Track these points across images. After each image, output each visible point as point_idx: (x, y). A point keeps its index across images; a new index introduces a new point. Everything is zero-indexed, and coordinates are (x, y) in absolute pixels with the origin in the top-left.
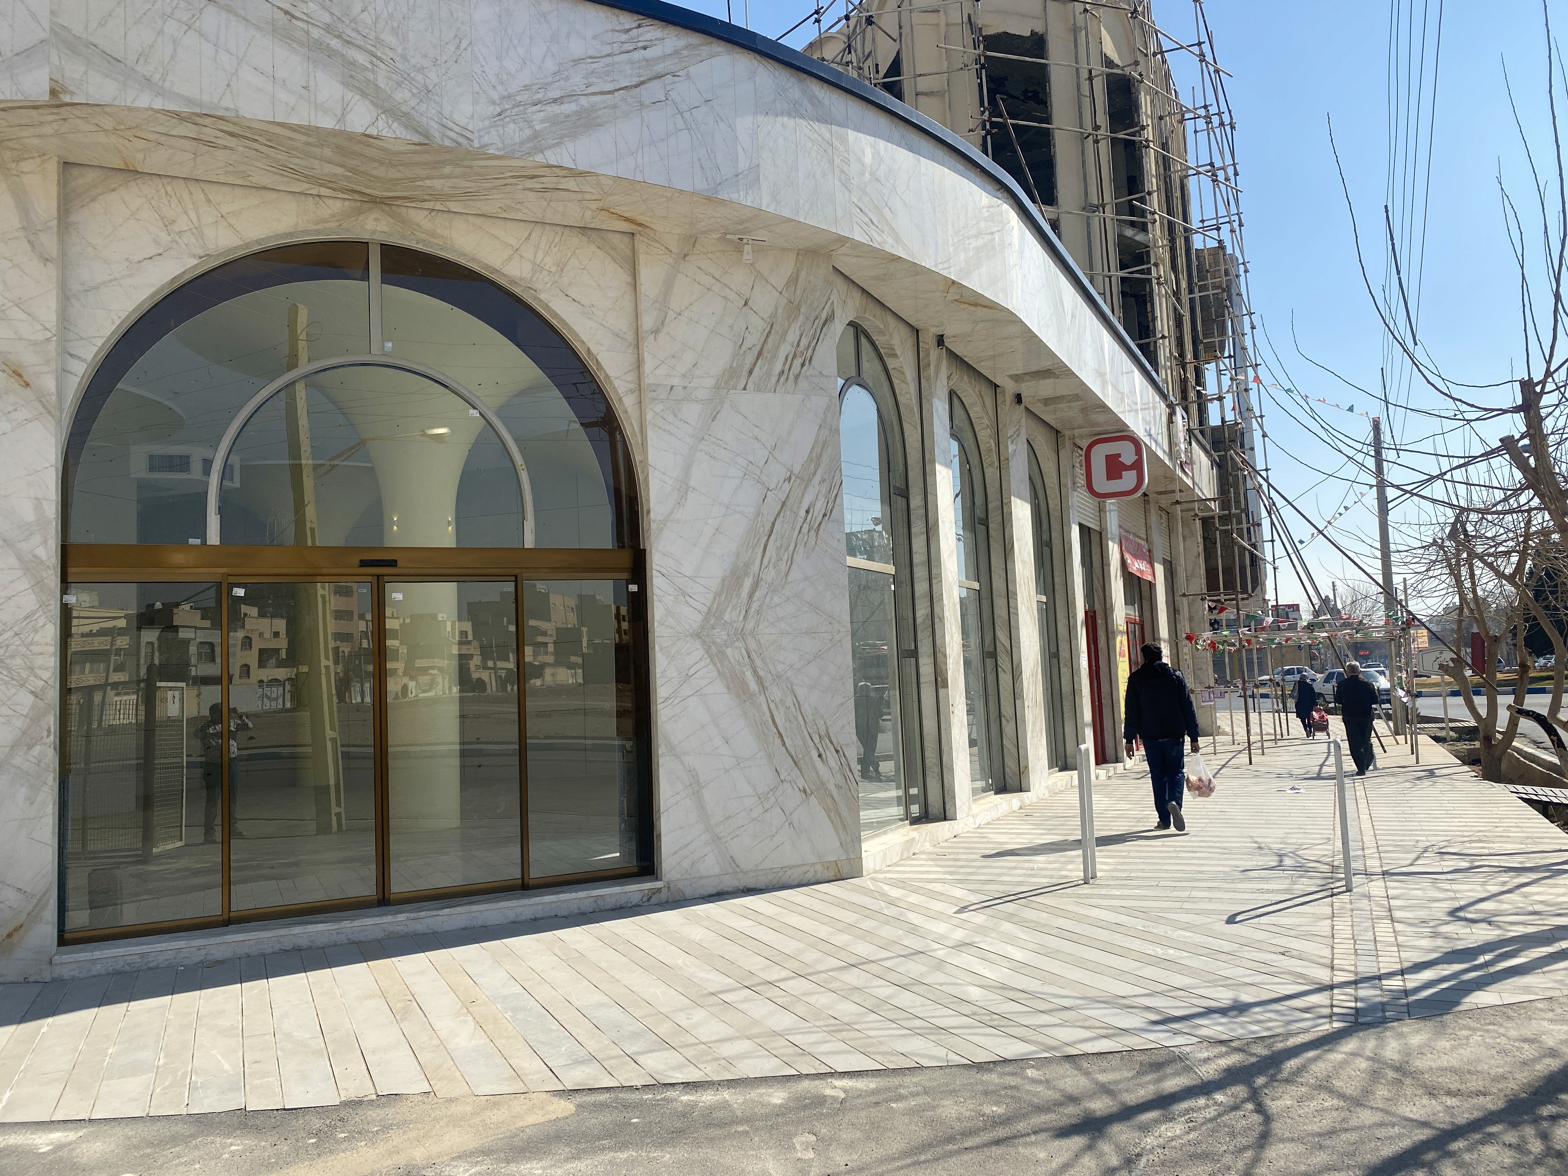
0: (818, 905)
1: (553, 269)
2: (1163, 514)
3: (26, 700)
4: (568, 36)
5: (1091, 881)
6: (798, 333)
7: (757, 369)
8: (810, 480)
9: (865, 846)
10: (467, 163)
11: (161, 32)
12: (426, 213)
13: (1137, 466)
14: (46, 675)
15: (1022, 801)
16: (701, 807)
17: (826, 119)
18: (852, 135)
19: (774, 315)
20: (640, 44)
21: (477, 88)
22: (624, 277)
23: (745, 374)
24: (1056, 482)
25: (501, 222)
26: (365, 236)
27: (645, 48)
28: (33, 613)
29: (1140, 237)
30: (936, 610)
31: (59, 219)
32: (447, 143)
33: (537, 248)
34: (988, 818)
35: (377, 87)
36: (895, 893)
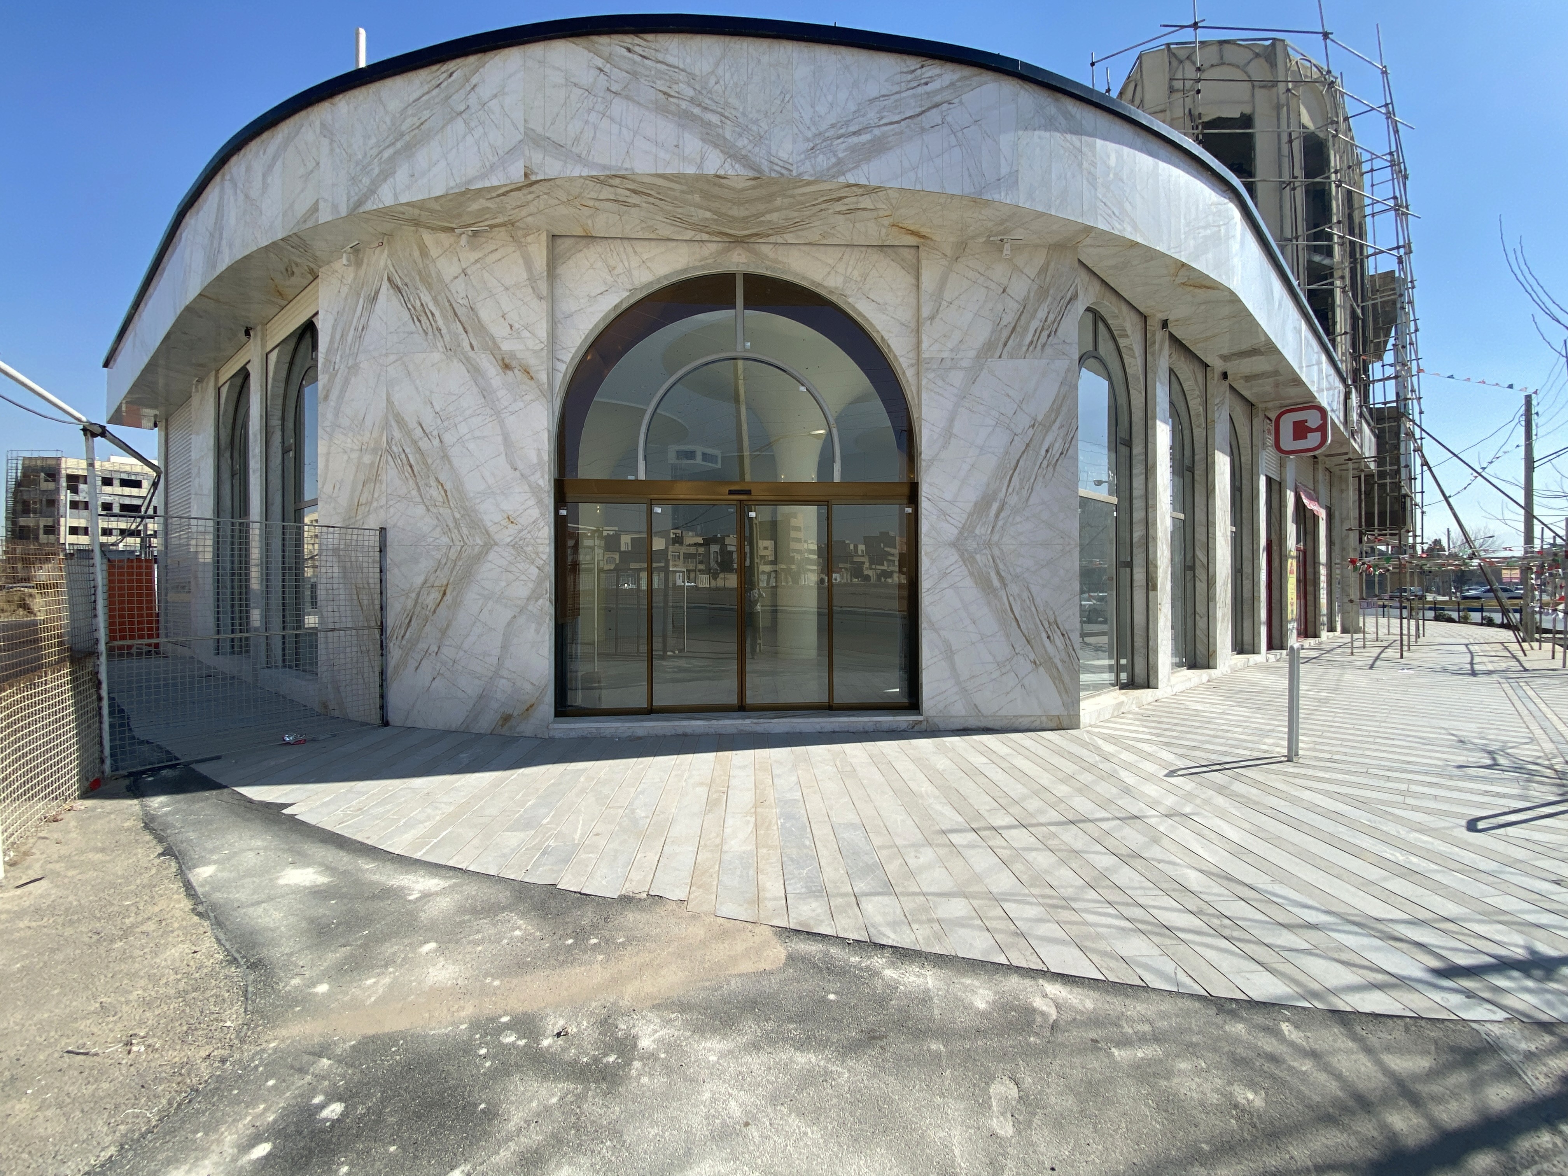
0: (1041, 751)
1: (859, 279)
2: (1328, 474)
3: (534, 571)
4: (866, 80)
5: (1295, 759)
6: (1046, 311)
7: (1010, 342)
8: (1051, 426)
9: (1083, 704)
10: (790, 192)
11: (587, 122)
12: (771, 246)
13: (1322, 429)
14: (544, 557)
15: (1210, 676)
16: (953, 667)
17: (1078, 131)
18: (1099, 143)
19: (1026, 299)
20: (923, 81)
21: (796, 130)
22: (910, 280)
23: (1001, 345)
24: (1249, 443)
25: (822, 248)
26: (733, 269)
27: (926, 84)
28: (537, 519)
29: (1327, 262)
30: (1151, 532)
31: (548, 271)
32: (773, 175)
33: (848, 264)
34: (1182, 688)
35: (725, 138)
36: (1108, 748)
